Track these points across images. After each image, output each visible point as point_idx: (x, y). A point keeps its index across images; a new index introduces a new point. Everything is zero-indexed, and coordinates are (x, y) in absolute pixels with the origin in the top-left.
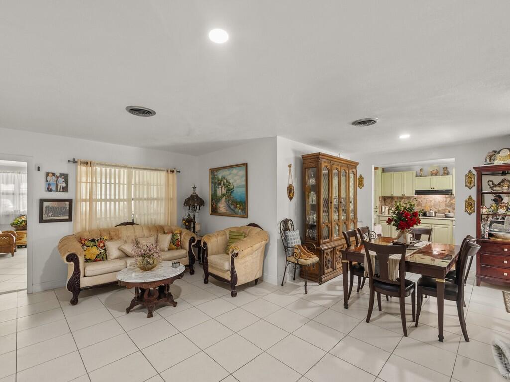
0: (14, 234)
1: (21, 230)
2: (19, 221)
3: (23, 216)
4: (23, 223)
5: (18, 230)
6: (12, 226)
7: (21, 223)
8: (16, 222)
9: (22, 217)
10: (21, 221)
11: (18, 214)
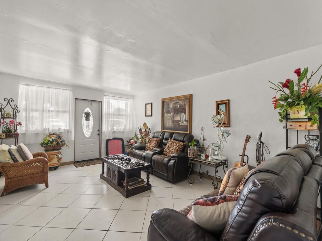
0: (45, 157)
1: (51, 150)
2: (49, 141)
3: (52, 134)
4: (54, 143)
5: (49, 150)
6: (42, 146)
7: (52, 143)
8: (46, 142)
9: (52, 136)
10: (51, 140)
11: (47, 132)
